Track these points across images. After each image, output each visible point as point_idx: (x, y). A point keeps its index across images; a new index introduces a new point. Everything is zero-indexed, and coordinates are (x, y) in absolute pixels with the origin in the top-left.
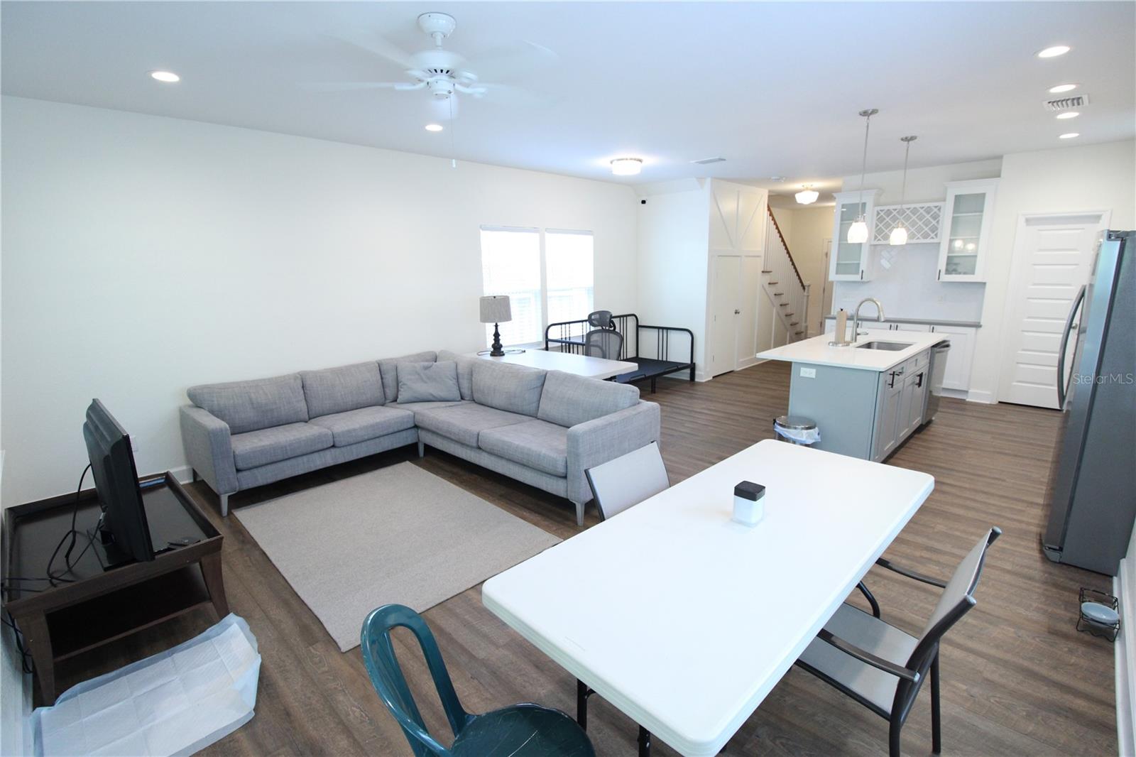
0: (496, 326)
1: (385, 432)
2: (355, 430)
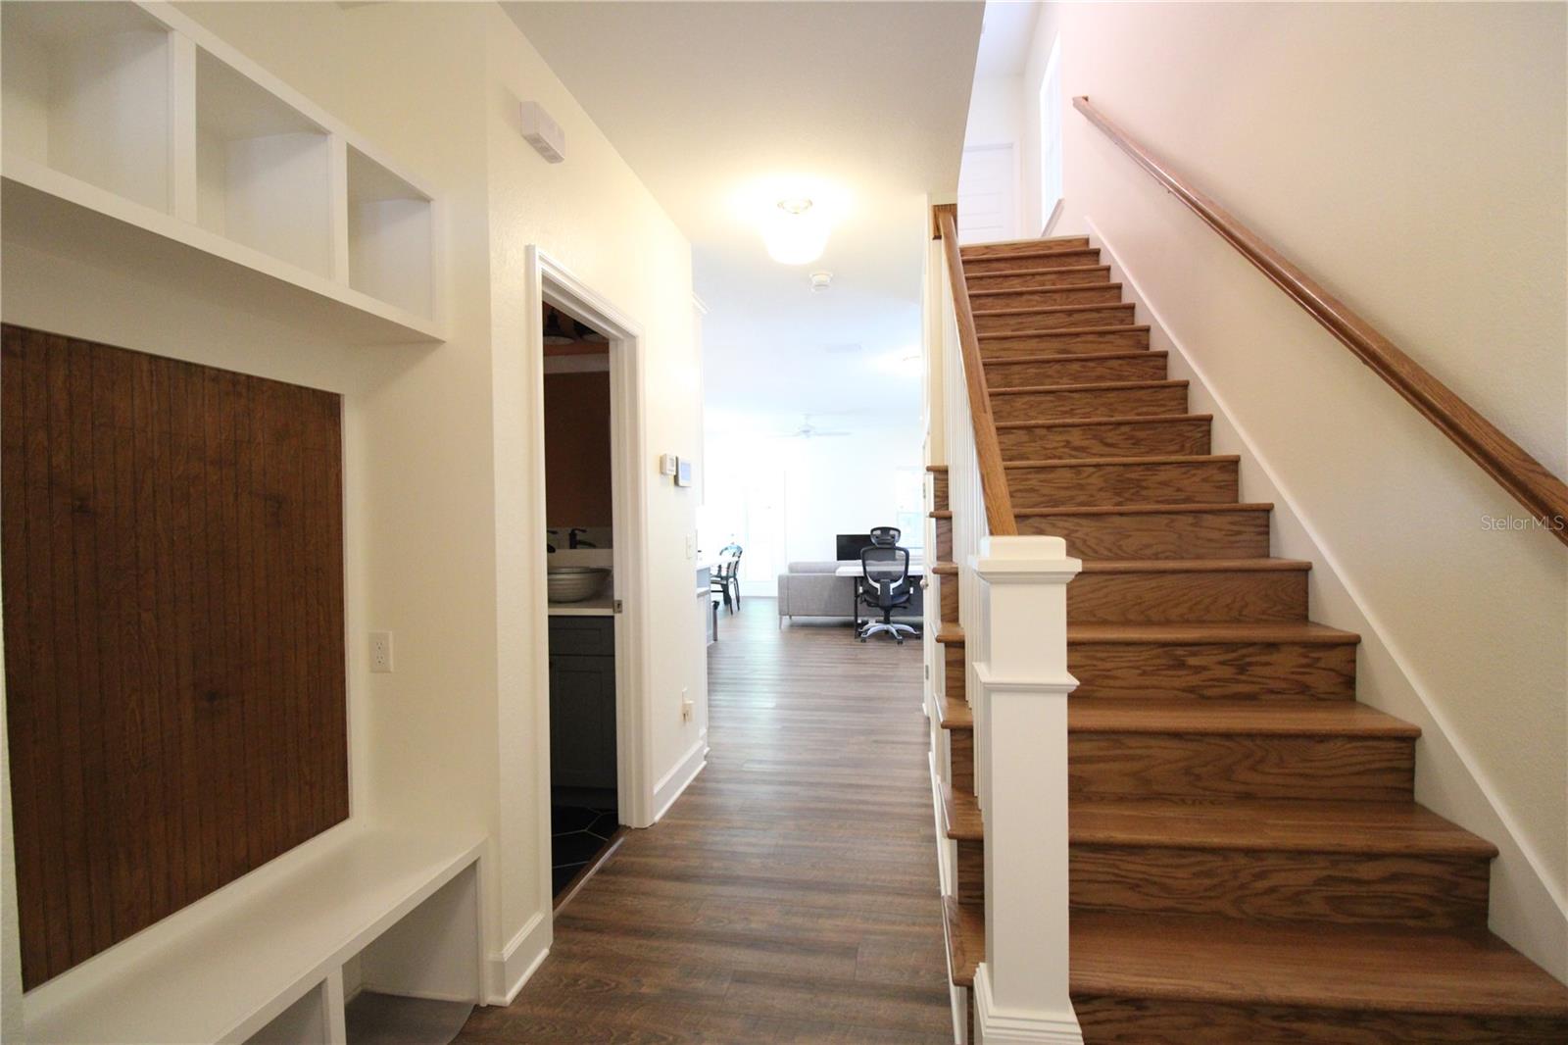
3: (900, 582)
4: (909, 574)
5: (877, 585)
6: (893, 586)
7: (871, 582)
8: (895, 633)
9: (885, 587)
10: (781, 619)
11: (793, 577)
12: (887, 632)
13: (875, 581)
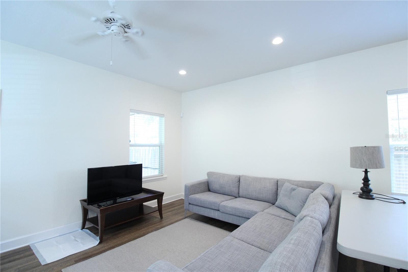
0: (366, 172)
1: (241, 215)
2: (227, 207)
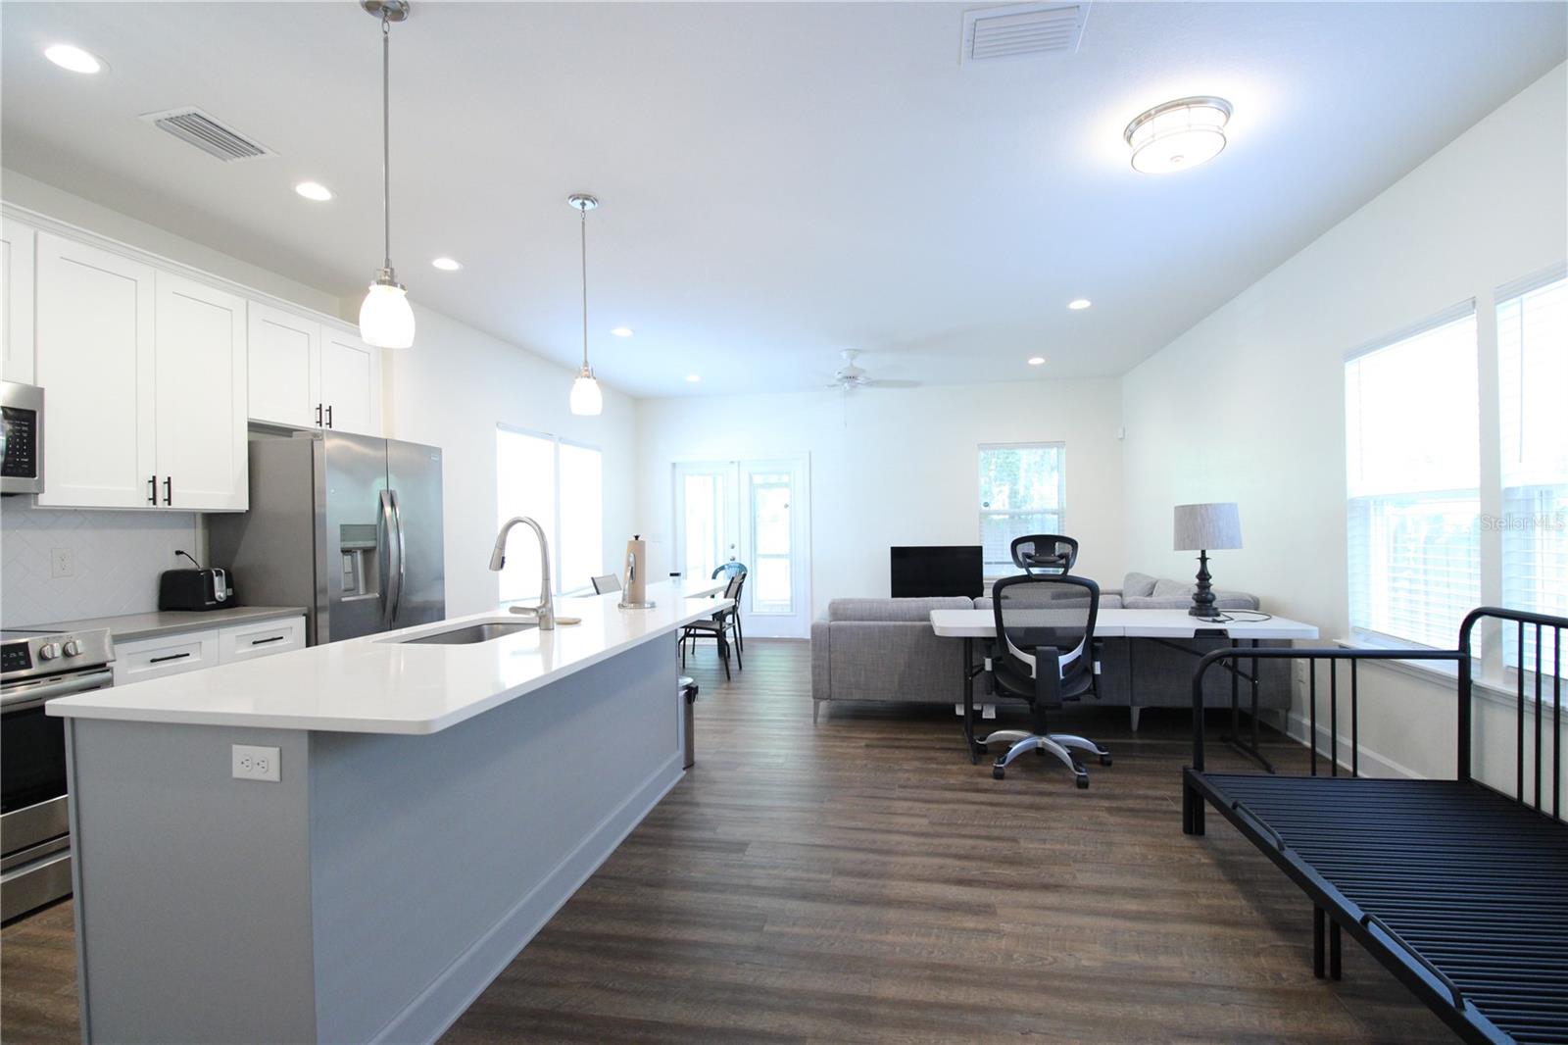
0: (1203, 559)
3: (1078, 652)
4: (1096, 633)
5: (1030, 659)
6: (1064, 660)
7: (1014, 650)
8: (1068, 760)
9: (1047, 662)
10: (816, 706)
11: (840, 629)
12: (1041, 752)
13: (1023, 649)
